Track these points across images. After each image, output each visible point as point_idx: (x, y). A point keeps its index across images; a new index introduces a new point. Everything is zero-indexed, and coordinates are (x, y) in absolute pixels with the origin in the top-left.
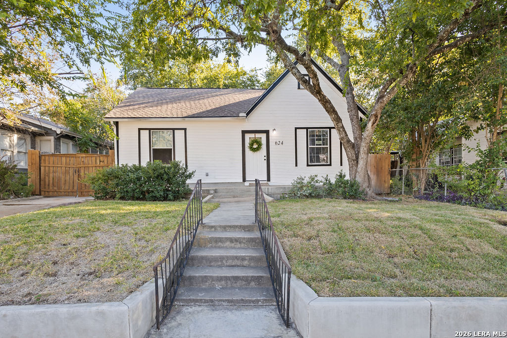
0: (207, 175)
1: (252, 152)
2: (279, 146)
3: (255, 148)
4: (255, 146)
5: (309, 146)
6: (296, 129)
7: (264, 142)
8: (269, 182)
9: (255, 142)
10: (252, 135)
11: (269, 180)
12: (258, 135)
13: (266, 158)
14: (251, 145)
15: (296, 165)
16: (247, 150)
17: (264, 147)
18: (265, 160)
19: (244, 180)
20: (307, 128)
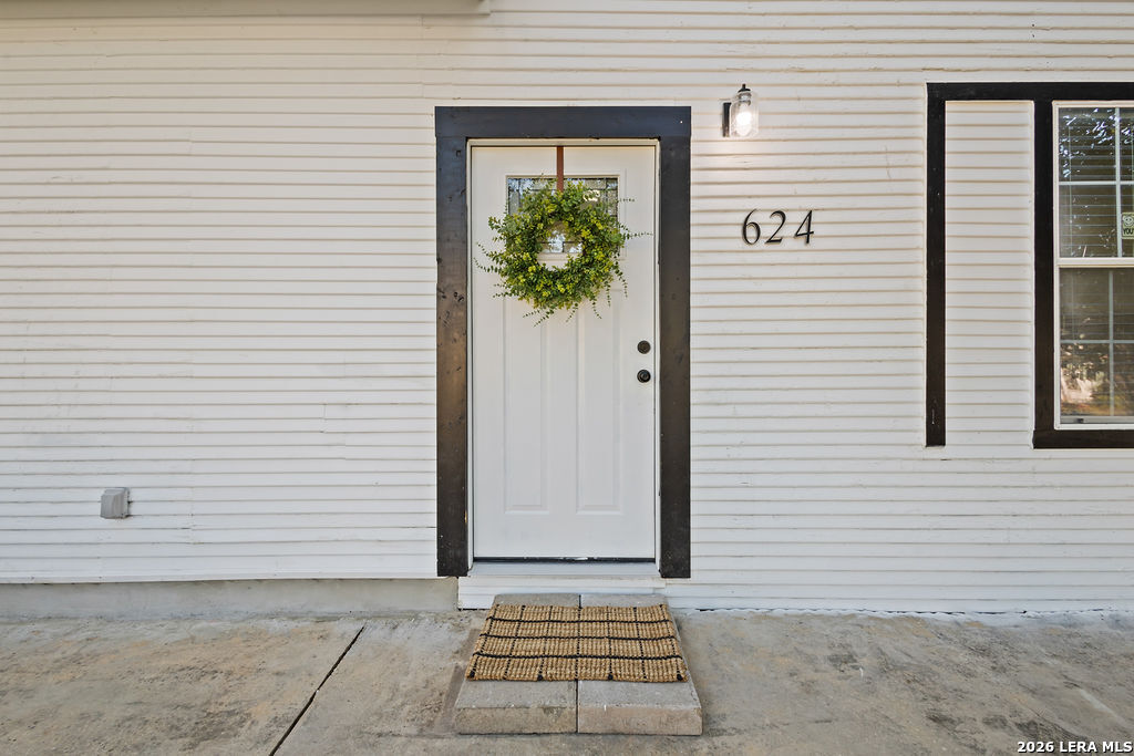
0: (118, 507)
1: (528, 305)
2: (773, 254)
3: (557, 276)
4: (558, 254)
5: (1060, 261)
6: (940, 95)
7: (639, 214)
8: (674, 588)
9: (559, 214)
10: (534, 161)
11: (675, 561)
12: (586, 160)
13: (651, 362)
14: (527, 239)
15: (936, 436)
16: (487, 286)
17: (639, 260)
18: (644, 377)
19: (453, 560)
20: (1043, 95)
